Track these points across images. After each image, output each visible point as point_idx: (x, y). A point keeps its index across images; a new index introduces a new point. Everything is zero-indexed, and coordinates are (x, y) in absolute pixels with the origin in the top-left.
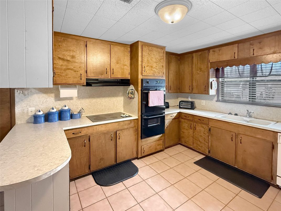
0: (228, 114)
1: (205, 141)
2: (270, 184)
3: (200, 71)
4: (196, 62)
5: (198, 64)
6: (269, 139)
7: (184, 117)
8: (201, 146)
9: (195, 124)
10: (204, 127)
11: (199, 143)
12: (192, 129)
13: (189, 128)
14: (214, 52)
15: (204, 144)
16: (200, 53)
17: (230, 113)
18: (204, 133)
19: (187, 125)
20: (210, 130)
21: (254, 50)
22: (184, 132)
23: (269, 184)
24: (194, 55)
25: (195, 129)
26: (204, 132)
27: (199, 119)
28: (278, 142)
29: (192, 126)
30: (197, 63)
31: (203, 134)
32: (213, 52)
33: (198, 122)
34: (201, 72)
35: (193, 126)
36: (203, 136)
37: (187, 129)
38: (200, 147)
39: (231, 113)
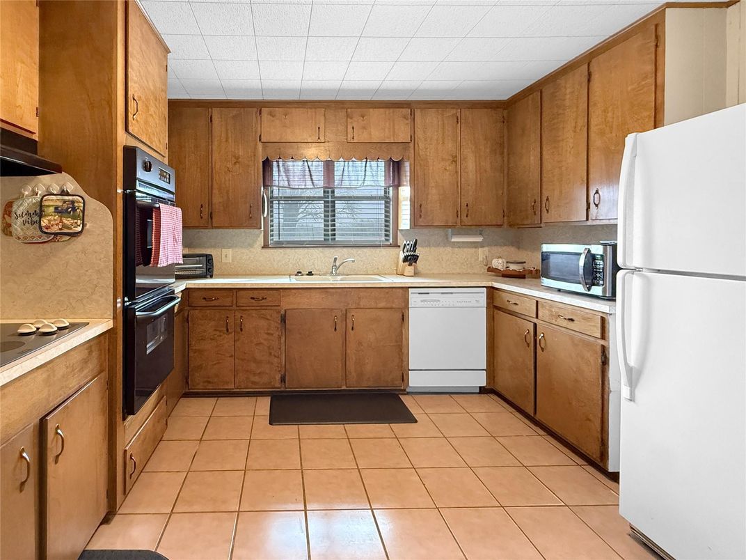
0: (296, 275)
1: (270, 354)
2: (397, 393)
3: (235, 163)
4: (221, 136)
5: (227, 141)
6: (397, 304)
7: (204, 303)
8: (259, 373)
9: (238, 315)
10: (269, 317)
11: (253, 366)
12: (231, 333)
13: (220, 331)
14: (273, 117)
15: (269, 362)
16: (234, 112)
17: (298, 272)
18: (268, 334)
19: (213, 323)
20: (283, 319)
21: (353, 128)
22: (200, 351)
23: (395, 394)
24: (216, 112)
25: (241, 330)
26: (268, 329)
27: (252, 298)
28: (410, 306)
29: (231, 321)
30: (224, 140)
31: (266, 336)
32: (269, 116)
33: (248, 308)
34: (237, 165)
35: (233, 323)
36: (265, 343)
37: (211, 339)
38: (256, 379)
39: (300, 273)
